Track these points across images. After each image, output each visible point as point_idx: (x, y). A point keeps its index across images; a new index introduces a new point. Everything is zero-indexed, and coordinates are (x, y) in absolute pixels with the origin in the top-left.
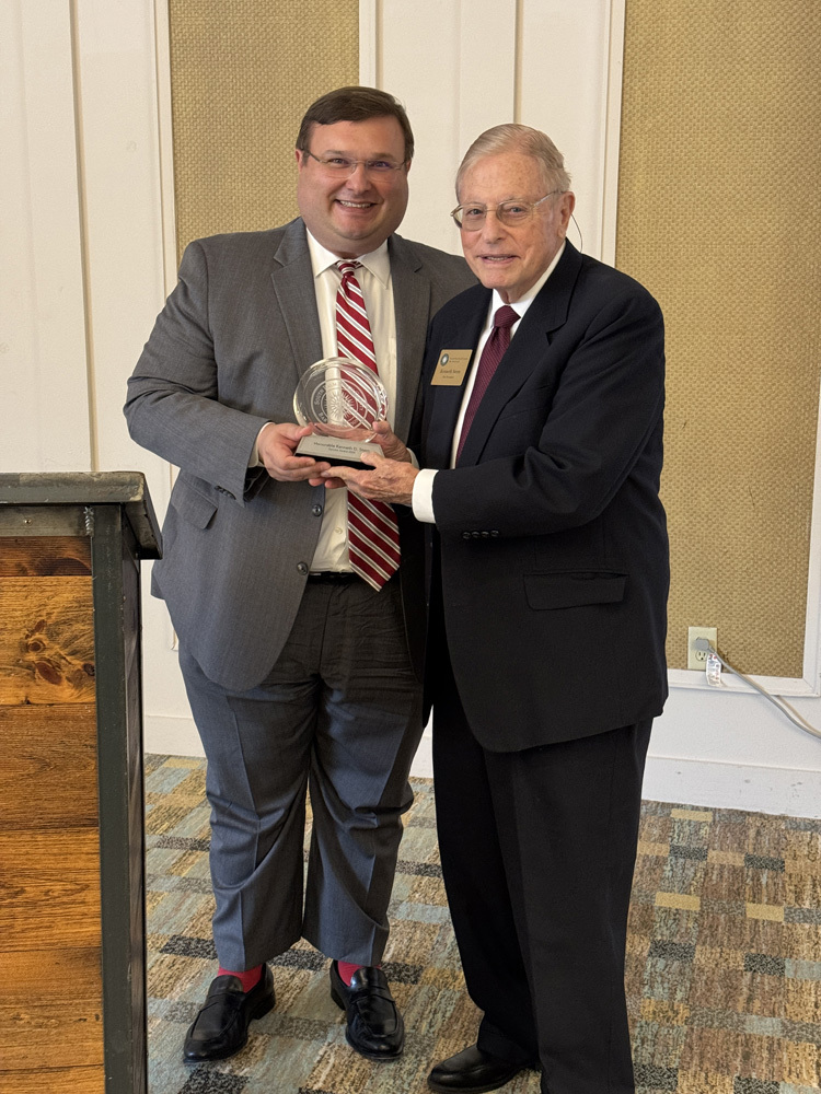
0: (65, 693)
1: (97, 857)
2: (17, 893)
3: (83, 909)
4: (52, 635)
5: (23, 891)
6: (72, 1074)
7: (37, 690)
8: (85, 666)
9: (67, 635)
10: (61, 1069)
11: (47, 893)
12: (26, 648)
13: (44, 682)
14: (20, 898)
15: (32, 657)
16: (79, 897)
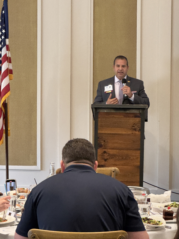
0: (137, 133)
1: (140, 154)
2: (130, 158)
3: (138, 161)
4: (136, 125)
6: (136, 183)
8: (139, 129)
9: (138, 125)
10: (134, 182)
11: (133, 158)
12: (133, 126)
13: (134, 131)
15: (133, 128)
16: (137, 159)
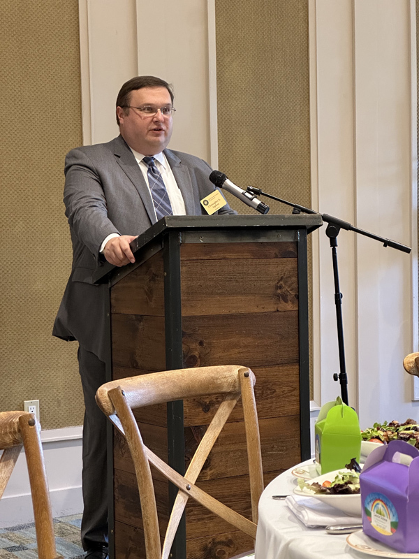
0: (289, 306)
1: (297, 376)
3: (294, 398)
4: (285, 283)
5: (275, 391)
7: (280, 305)
8: (295, 295)
9: (290, 282)
11: (283, 392)
12: (277, 288)
13: (282, 302)
14: (274, 395)
15: (279, 291)
16: (293, 393)
